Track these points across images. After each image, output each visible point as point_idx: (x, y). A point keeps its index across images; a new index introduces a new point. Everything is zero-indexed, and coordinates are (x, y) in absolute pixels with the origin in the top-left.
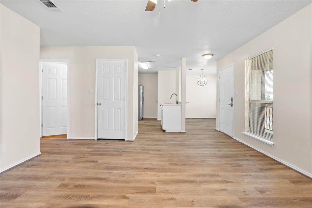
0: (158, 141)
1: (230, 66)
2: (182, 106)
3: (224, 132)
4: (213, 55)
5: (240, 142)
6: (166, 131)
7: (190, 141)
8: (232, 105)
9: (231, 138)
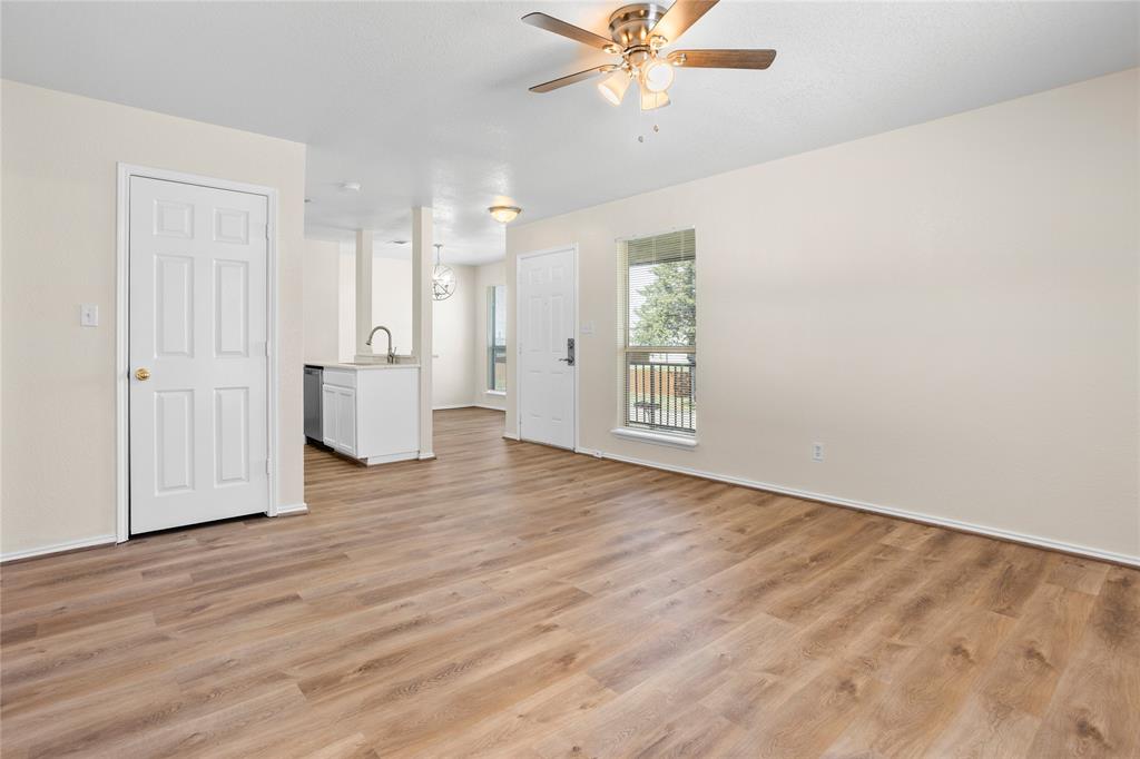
0: (382, 496)
1: (562, 251)
2: (420, 368)
3: (547, 442)
4: (519, 211)
5: (603, 459)
6: (369, 463)
7: (483, 479)
8: (571, 361)
9: (572, 452)
